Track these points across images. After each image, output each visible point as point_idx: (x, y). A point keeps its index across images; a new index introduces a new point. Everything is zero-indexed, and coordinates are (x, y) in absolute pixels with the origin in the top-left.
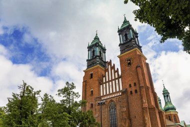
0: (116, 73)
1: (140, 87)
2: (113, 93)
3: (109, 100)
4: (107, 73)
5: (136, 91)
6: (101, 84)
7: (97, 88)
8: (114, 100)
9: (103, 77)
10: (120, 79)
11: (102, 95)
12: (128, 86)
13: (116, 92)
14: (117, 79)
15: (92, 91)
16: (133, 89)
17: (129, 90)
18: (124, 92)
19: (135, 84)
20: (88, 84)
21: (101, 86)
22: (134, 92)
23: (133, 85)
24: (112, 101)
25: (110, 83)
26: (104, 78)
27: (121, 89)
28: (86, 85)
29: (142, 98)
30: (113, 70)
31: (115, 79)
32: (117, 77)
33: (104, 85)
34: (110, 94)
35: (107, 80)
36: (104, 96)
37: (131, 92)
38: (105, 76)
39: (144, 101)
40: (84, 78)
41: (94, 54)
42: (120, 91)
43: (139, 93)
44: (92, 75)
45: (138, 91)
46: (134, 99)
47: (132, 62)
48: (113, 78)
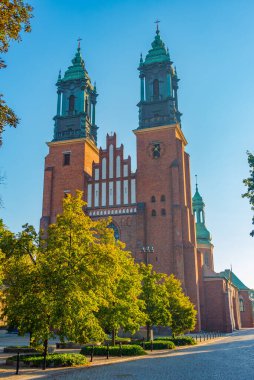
0: (126, 167)
1: (174, 207)
2: (115, 207)
4: (104, 160)
5: (163, 212)
6: (89, 183)
8: (117, 220)
10: (133, 181)
11: (89, 205)
13: (123, 206)
14: (126, 178)
16: (158, 207)
17: (151, 206)
19: (163, 198)
20: (57, 176)
21: (90, 186)
22: (158, 213)
23: (158, 199)
25: (111, 184)
26: (97, 171)
27: (133, 201)
28: (53, 178)
29: (173, 227)
30: (118, 158)
31: (122, 179)
32: (126, 174)
33: (97, 186)
34: (108, 207)
35: (104, 177)
36: (93, 209)
37: (154, 211)
38: (100, 167)
39: (178, 233)
41: (72, 106)
42: (130, 205)
43: (168, 216)
44: (66, 156)
46: (158, 227)
47: (162, 151)
48: (118, 175)
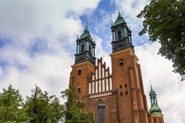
0: (107, 72)
1: (131, 90)
2: (102, 93)
3: (97, 100)
4: (97, 71)
5: (126, 93)
6: (90, 82)
7: (85, 86)
8: (103, 99)
9: (93, 74)
10: (111, 79)
11: (90, 93)
12: (118, 87)
13: (106, 92)
14: (107, 78)
15: (80, 89)
16: (124, 90)
17: (120, 91)
18: (114, 93)
19: (126, 86)
20: (75, 80)
21: (90, 84)
22: (124, 93)
23: (123, 86)
24: (100, 100)
25: (100, 81)
26: (93, 76)
27: (111, 89)
28: (73, 81)
29: (132, 100)
30: (103, 69)
31: (105, 78)
32: (107, 76)
33: (93, 83)
34: (99, 93)
35: (97, 79)
36: (92, 95)
37: (121, 93)
38: (95, 74)
39: (135, 103)
40: (71, 73)
41: (83, 49)
42: (109, 91)
43: (129, 95)
44: (80, 71)
45: (129, 92)
46: (124, 101)
47: (124, 62)
48: (103, 77)
